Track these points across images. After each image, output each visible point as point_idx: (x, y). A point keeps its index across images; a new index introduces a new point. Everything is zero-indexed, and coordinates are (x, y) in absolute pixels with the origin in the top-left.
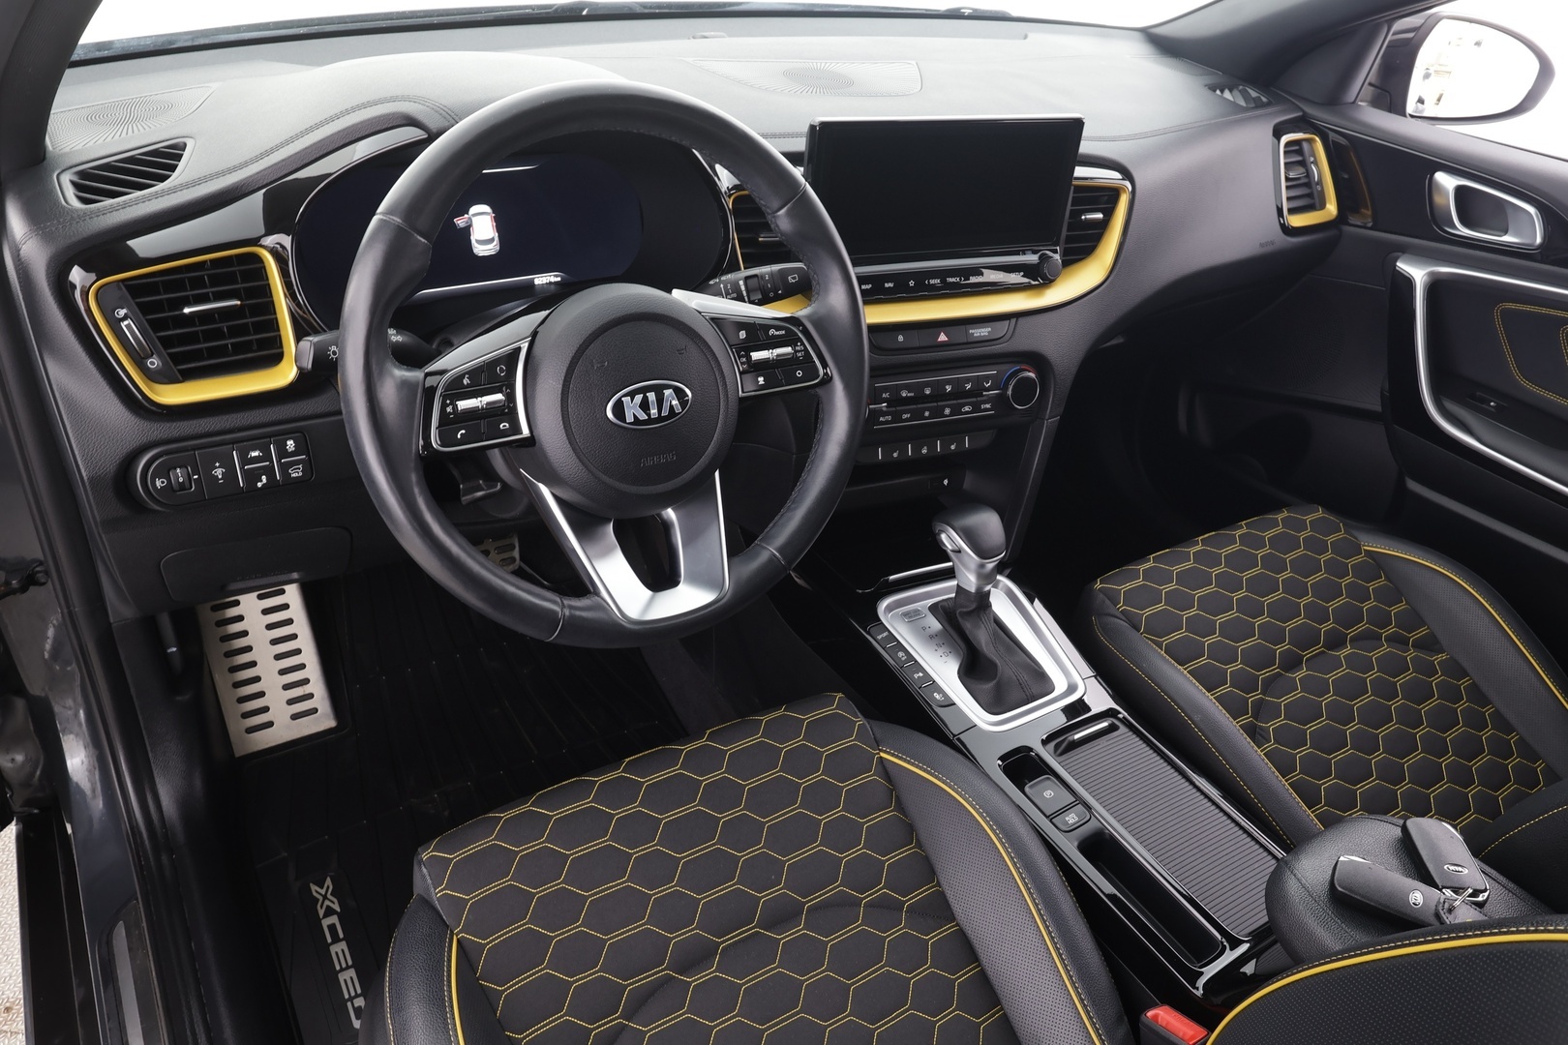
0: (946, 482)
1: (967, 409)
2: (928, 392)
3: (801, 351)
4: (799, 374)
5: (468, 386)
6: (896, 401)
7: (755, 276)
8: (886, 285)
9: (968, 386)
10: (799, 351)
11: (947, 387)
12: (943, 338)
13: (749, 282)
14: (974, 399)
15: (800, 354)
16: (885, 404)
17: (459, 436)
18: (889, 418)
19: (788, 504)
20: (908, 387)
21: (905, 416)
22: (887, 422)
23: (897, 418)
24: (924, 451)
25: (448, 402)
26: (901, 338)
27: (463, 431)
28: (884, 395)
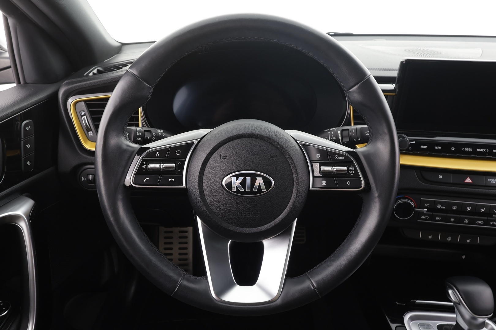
0: (464, 257)
1: (480, 222)
2: (454, 208)
3: (353, 170)
4: (349, 183)
5: (158, 157)
6: (432, 209)
7: (348, 130)
8: (436, 148)
9: (483, 210)
10: (351, 170)
11: (468, 208)
12: (468, 180)
13: (344, 132)
14: (486, 218)
15: (351, 172)
16: (426, 210)
17: (145, 181)
18: (428, 217)
19: (332, 256)
20: (442, 204)
21: (438, 218)
22: (426, 219)
23: (432, 218)
24: (449, 239)
25: (144, 163)
26: (440, 176)
27: (148, 179)
28: (426, 205)
